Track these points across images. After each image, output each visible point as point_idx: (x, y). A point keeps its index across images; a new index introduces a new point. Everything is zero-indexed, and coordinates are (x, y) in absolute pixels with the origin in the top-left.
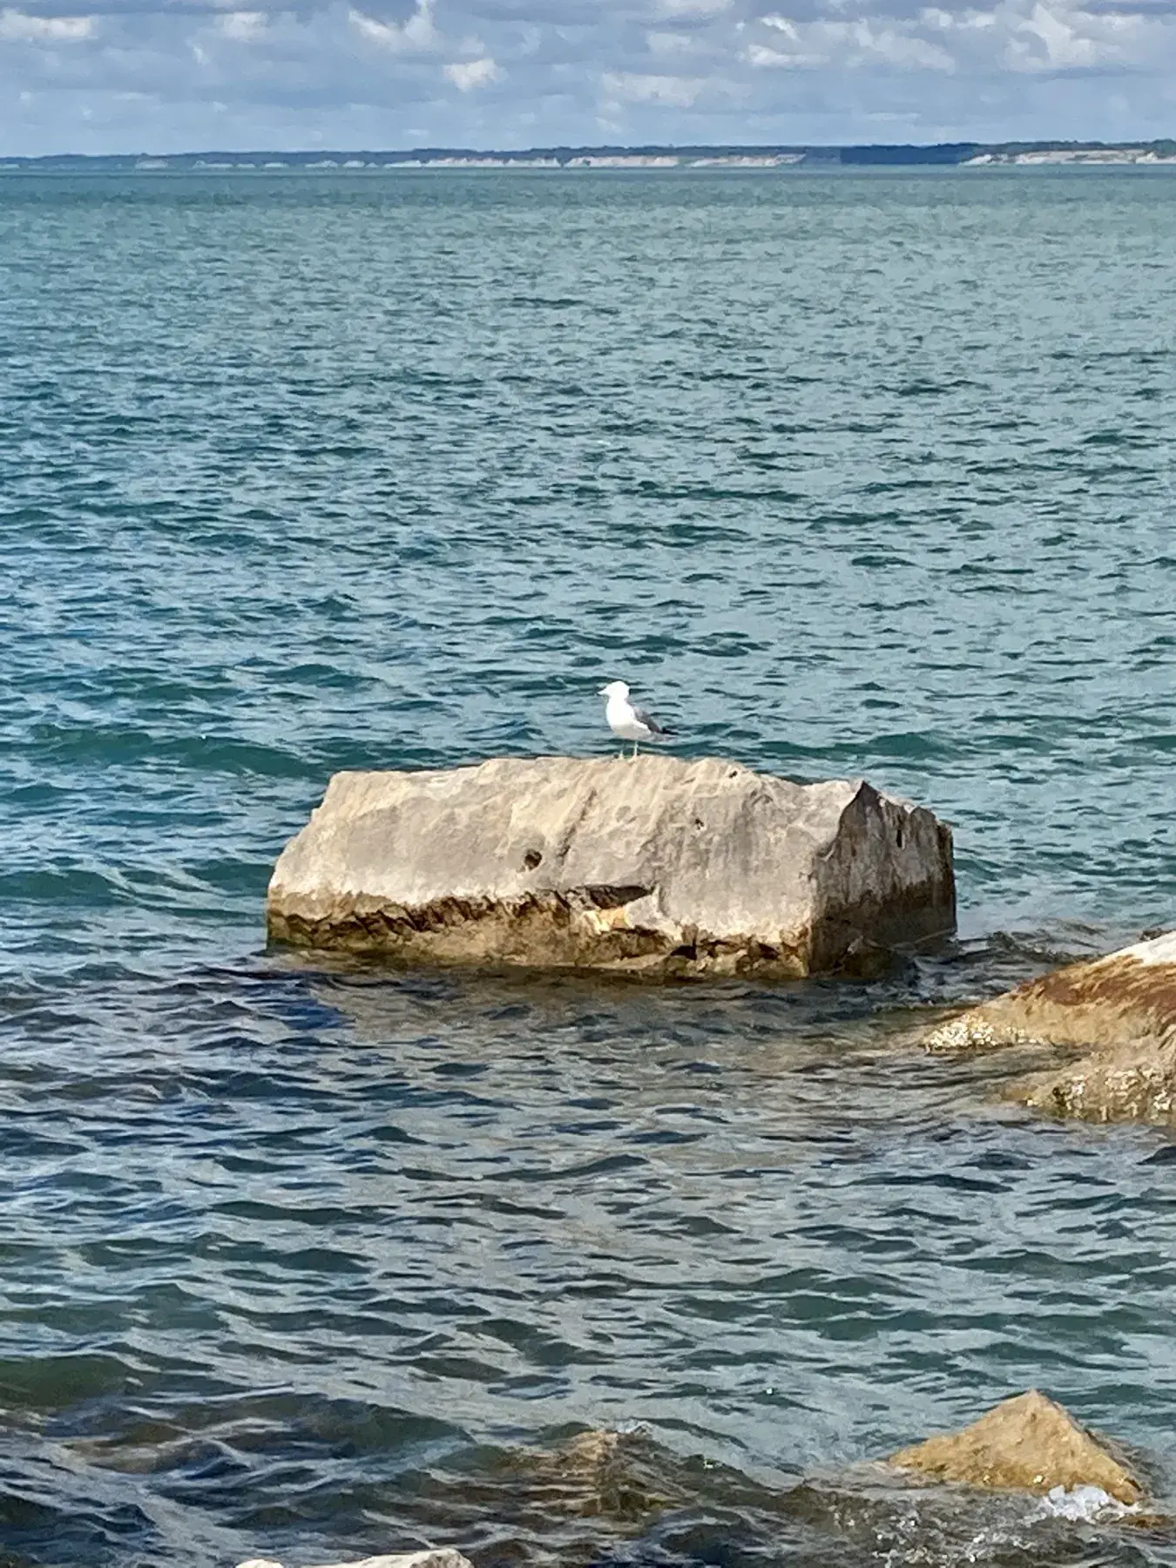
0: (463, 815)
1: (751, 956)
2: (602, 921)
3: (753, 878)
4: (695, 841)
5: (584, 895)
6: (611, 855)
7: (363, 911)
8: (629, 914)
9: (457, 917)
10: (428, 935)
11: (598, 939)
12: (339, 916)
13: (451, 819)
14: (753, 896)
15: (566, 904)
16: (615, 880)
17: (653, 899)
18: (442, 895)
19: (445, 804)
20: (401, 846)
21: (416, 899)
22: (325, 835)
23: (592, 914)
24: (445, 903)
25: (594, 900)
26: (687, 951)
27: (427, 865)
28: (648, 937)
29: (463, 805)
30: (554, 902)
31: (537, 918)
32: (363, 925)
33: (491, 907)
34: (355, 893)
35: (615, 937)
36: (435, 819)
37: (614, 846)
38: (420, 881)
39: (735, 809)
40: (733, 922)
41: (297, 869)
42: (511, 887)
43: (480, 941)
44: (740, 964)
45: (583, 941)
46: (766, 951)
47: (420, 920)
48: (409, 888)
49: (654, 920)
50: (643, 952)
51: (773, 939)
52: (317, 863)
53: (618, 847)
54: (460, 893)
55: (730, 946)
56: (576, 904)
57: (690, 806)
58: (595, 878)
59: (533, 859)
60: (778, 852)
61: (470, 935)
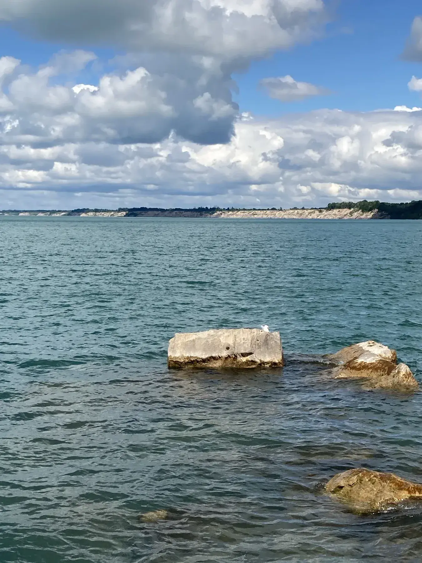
0: (210, 341)
1: (272, 365)
2: (244, 359)
3: (269, 350)
4: (258, 344)
5: (240, 355)
6: (244, 347)
7: (192, 360)
8: (249, 358)
9: (212, 360)
10: (206, 364)
11: (243, 363)
12: (187, 361)
13: (207, 341)
14: (270, 354)
15: (236, 356)
16: (247, 351)
17: (254, 355)
18: (210, 355)
19: (205, 339)
20: (197, 347)
21: (204, 357)
22: (179, 345)
23: (241, 358)
24: (210, 357)
25: (242, 356)
26: (260, 364)
27: (204, 350)
28: (253, 362)
29: (209, 339)
30: (234, 356)
31: (229, 360)
32: (192, 362)
33: (220, 357)
34: (189, 356)
35: (247, 362)
36: (204, 342)
37: (245, 345)
38: (204, 353)
39: (264, 338)
40: (267, 359)
41: (174, 351)
42: (225, 354)
43: (217, 364)
44: (270, 366)
45: (240, 363)
46: (275, 364)
47: (204, 361)
48: (202, 355)
49: (254, 359)
50: (252, 365)
51: (277, 361)
52: (178, 351)
53: (246, 345)
54: (214, 355)
55: (268, 363)
56: (238, 356)
57: (256, 338)
58: (243, 351)
59: (228, 348)
60: (273, 345)
61: (215, 363)
